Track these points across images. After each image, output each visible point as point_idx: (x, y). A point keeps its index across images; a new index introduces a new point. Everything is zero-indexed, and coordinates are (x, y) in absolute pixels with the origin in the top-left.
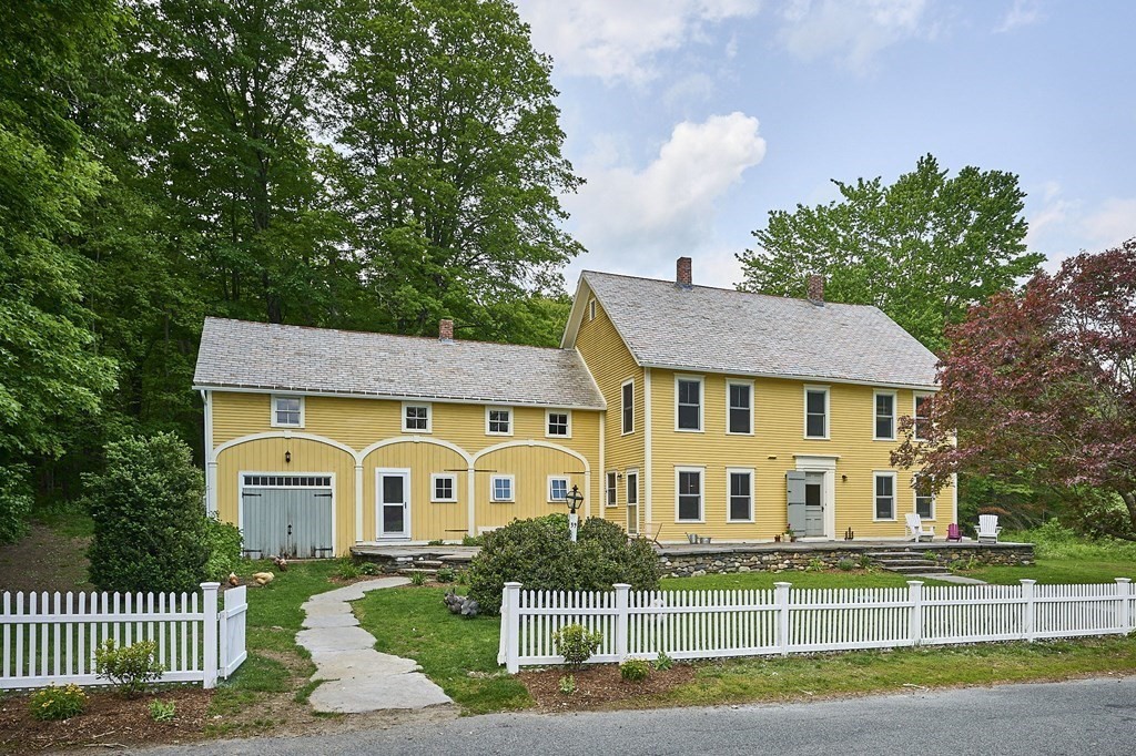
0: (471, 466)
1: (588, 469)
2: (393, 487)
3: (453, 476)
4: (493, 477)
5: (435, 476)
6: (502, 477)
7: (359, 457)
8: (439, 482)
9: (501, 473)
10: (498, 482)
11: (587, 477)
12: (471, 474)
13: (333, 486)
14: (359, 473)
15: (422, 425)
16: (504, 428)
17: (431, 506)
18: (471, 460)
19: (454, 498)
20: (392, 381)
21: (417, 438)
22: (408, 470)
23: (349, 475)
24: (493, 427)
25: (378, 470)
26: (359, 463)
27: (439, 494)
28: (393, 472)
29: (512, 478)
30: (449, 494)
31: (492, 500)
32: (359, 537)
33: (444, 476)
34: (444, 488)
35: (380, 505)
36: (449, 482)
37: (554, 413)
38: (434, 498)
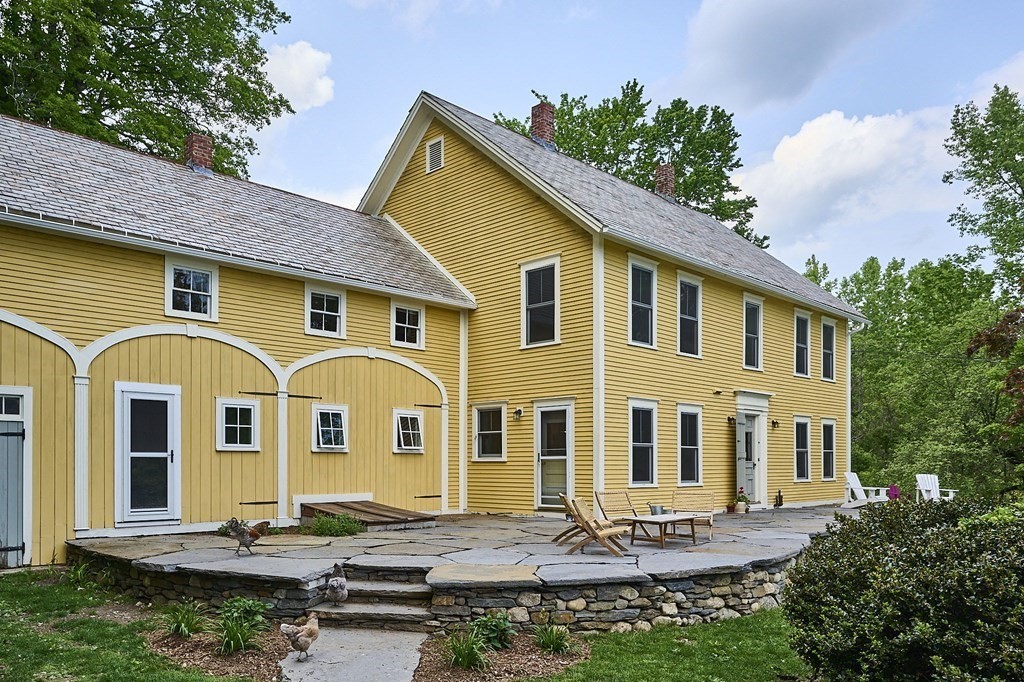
0: (283, 387)
1: (445, 401)
2: (149, 420)
3: (254, 404)
4: (317, 408)
5: (223, 402)
6: (330, 408)
7: (83, 358)
8: (231, 413)
9: (328, 402)
10: (324, 417)
11: (445, 413)
12: (283, 401)
13: (26, 416)
14: (82, 393)
15: (199, 305)
16: (332, 325)
17: (216, 457)
18: (283, 376)
19: (256, 444)
20: (144, 216)
21: (193, 330)
22: (176, 389)
23: (61, 393)
24: (316, 321)
25: (120, 385)
26: (82, 370)
27: (230, 437)
28: (150, 391)
29: (344, 411)
30: (246, 438)
31: (315, 449)
32: (81, 521)
33: (239, 402)
34: (238, 425)
35: (123, 454)
36: (246, 414)
37: (403, 306)
38: (221, 445)
